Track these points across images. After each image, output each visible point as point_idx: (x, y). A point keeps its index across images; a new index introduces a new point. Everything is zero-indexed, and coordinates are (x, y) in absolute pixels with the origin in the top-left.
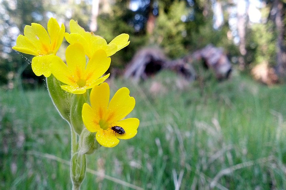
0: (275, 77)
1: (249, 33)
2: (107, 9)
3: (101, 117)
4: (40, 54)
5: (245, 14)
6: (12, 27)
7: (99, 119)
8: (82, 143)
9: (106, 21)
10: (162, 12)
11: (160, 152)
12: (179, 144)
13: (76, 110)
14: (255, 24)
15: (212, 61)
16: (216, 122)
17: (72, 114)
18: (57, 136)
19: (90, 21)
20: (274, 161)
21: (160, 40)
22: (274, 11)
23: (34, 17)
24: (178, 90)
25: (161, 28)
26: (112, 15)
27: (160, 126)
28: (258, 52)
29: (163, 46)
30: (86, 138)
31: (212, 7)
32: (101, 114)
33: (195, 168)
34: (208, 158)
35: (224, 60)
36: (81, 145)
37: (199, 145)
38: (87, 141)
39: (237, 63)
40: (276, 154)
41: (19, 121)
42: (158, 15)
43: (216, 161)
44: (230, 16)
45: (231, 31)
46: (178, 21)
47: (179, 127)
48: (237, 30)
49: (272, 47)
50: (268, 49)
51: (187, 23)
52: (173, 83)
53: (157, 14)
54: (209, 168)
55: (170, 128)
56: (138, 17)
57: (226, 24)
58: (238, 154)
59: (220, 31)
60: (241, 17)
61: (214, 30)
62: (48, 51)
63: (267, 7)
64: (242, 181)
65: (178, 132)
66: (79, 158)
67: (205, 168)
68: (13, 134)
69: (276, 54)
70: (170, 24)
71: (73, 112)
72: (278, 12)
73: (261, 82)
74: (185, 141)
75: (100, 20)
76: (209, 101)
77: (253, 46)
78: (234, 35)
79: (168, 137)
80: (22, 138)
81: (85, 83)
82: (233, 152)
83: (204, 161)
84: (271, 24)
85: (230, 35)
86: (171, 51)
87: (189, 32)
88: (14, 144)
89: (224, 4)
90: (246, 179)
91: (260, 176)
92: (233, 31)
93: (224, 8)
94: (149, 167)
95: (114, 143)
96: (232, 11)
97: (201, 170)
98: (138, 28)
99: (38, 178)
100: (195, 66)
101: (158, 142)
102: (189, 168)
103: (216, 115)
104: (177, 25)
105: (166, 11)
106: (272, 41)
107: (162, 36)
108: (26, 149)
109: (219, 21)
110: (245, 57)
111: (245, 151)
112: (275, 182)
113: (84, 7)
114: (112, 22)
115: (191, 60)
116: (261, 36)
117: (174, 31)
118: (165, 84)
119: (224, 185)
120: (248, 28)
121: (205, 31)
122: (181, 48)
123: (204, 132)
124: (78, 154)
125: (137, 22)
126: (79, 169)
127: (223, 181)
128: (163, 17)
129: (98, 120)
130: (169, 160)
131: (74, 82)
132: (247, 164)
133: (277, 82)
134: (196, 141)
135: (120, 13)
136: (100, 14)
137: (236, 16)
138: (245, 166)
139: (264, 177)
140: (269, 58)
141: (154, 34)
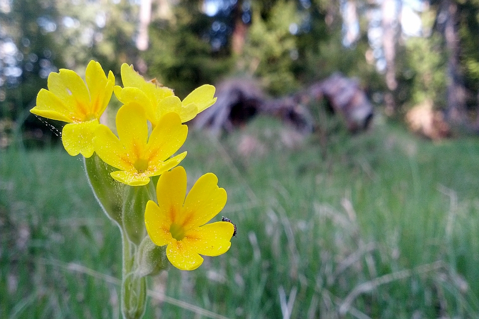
0: (445, 127)
1: (402, 54)
2: (166, 12)
3: (173, 220)
4: (73, 119)
5: (395, 22)
6: (5, 42)
7: (170, 223)
8: (141, 259)
9: (163, 32)
10: (257, 18)
11: (257, 255)
12: (287, 241)
13: (132, 207)
14: (411, 38)
15: (340, 100)
16: (347, 205)
17: (126, 214)
18: (84, 230)
19: (136, 33)
20: (443, 270)
21: (254, 66)
22: (443, 17)
23: (41, 25)
24: (284, 148)
25: (256, 44)
26: (173, 22)
27: (256, 212)
28: (417, 85)
29: (258, 75)
30: (149, 252)
31: (341, 10)
32: (172, 215)
33: (315, 282)
34: (335, 265)
35: (360, 99)
36: (140, 262)
37: (320, 242)
38: (150, 257)
39: (382, 103)
40: (447, 258)
41: (20, 205)
42: (250, 23)
43: (348, 269)
44: (370, 24)
45: (372, 50)
46: (284, 33)
47: (288, 214)
48: (382, 48)
49: (439, 76)
50: (433, 79)
51: (299, 36)
52: (276, 136)
53: (249, 21)
54: (337, 281)
55: (272, 216)
56: (217, 27)
57: (364, 39)
58: (384, 259)
59: (353, 49)
60: (389, 26)
61: (344, 47)
62: (87, 113)
63: (431, 9)
64: (391, 302)
65: (286, 221)
66: (136, 282)
67: (331, 281)
68: (10, 226)
69: (446, 87)
70: (271, 39)
71: (127, 211)
72: (449, 17)
73: (421, 135)
74: (297, 237)
75: (154, 32)
76: (336, 168)
77: (408, 75)
78: (377, 57)
79: (269, 230)
80: (25, 233)
81: (147, 165)
82: (375, 255)
83: (328, 269)
84: (437, 39)
85: (370, 56)
86: (272, 83)
87: (301, 51)
88: (11, 243)
89: (361, 5)
90: (397, 299)
91: (420, 295)
92: (375, 51)
93: (360, 12)
94: (239, 280)
95: (194, 262)
96: (373, 16)
97: (325, 285)
98: (217, 44)
99: (53, 300)
100: (312, 109)
101: (253, 238)
102: (304, 281)
103: (348, 192)
104: (282, 39)
105: (265, 16)
106: (439, 66)
107: (257, 58)
108: (32, 251)
109: (351, 33)
110: (395, 93)
111: (395, 253)
112: (444, 304)
113: (127, 10)
114: (173, 34)
115: (306, 100)
116: (422, 59)
117: (277, 50)
118: (262, 139)
119: (362, 310)
120: (400, 44)
121: (328, 50)
122: (288, 78)
123: (329, 222)
124: (133, 274)
125: (217, 35)
126: (135, 299)
127: (360, 303)
128: (258, 27)
129: (168, 225)
130: (271, 269)
131: (130, 164)
132: (400, 274)
133: (447, 135)
134: (316, 236)
135: (187, 19)
136: (153, 20)
137: (381, 24)
138: (395, 278)
139: (428, 297)
140: (434, 94)
141: (244, 54)
